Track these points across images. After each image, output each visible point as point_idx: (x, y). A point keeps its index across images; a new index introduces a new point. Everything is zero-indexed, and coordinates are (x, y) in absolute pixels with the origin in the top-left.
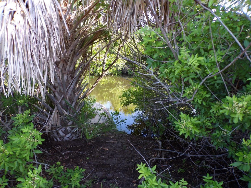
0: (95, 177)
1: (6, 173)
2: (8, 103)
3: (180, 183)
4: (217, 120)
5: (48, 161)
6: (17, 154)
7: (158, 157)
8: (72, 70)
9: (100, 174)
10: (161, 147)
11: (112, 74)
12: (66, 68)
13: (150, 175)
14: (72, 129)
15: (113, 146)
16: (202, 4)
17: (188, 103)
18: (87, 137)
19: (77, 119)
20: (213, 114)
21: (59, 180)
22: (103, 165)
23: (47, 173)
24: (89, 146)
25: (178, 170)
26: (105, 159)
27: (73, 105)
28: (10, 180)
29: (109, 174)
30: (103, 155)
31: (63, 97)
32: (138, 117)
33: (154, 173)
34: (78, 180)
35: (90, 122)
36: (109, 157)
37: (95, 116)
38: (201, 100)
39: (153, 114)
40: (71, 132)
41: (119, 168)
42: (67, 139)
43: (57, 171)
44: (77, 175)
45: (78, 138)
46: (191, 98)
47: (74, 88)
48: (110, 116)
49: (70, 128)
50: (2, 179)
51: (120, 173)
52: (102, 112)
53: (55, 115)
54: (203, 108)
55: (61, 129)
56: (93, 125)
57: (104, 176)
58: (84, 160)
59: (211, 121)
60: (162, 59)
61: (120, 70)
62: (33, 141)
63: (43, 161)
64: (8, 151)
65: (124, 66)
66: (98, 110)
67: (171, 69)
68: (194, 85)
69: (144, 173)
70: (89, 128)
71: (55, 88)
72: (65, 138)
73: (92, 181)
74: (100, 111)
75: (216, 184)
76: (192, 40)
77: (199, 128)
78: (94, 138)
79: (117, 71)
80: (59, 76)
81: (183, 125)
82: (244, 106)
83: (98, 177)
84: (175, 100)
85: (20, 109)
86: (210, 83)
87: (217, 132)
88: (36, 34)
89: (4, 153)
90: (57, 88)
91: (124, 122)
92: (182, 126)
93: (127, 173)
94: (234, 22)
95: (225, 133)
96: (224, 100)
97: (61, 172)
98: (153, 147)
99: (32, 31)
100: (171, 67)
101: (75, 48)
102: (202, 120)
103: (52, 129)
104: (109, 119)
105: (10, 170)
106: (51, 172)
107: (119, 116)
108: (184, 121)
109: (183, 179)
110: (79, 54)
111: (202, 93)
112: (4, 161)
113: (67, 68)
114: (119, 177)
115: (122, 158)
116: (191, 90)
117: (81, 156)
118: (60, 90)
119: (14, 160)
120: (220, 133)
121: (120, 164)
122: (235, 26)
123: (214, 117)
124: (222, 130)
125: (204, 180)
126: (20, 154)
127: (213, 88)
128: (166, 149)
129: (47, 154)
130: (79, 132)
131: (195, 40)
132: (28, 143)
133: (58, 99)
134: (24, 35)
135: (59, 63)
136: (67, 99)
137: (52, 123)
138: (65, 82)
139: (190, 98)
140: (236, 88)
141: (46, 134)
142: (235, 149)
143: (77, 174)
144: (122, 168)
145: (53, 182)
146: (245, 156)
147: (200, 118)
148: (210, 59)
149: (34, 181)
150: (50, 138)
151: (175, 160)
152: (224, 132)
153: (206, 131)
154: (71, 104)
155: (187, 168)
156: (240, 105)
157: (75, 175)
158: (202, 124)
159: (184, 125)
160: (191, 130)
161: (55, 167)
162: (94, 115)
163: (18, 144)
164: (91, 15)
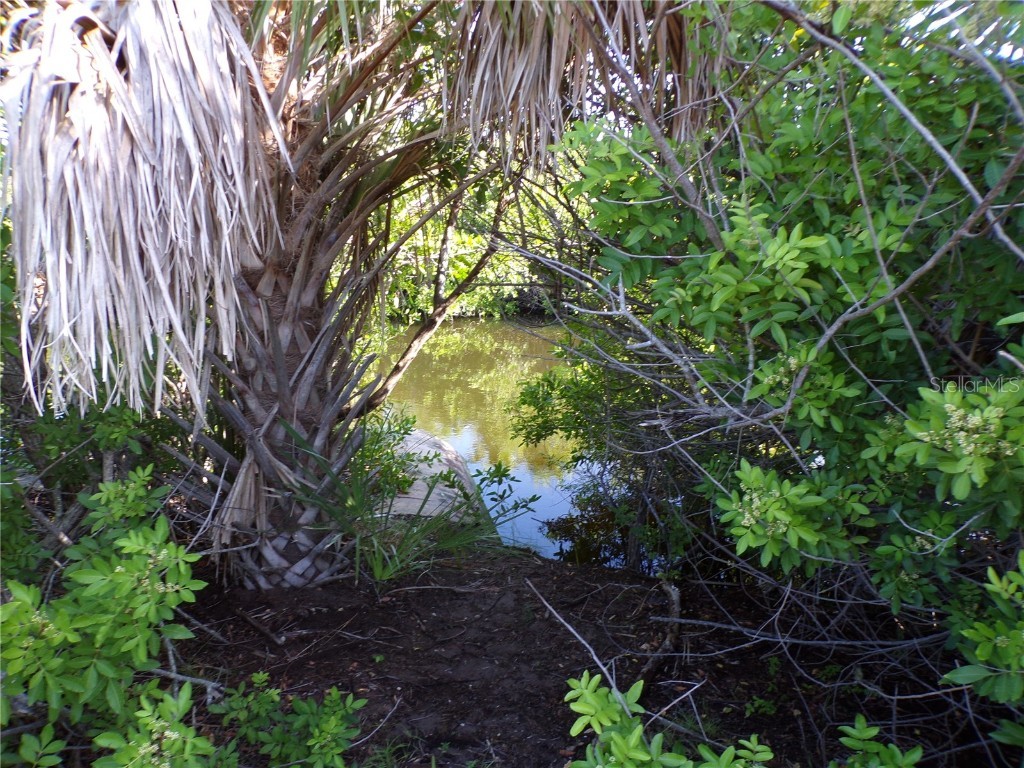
0: (408, 733)
1: (53, 717)
2: (64, 439)
3: (742, 752)
4: (893, 493)
5: (221, 669)
6: (100, 638)
7: (666, 651)
8: (309, 305)
9: (428, 721)
10: (676, 608)
11: (477, 315)
12: (286, 297)
13: (618, 719)
14: (317, 538)
15: (480, 606)
16: (811, 23)
17: (772, 425)
18: (378, 572)
19: (337, 499)
20: (877, 469)
21: (263, 744)
22: (439, 683)
23: (215, 719)
24: (385, 607)
25: (748, 705)
26: (450, 661)
27: (319, 442)
28: (69, 748)
29: (463, 720)
30: (442, 644)
31: (279, 412)
32: (586, 489)
33: (634, 714)
34: (338, 745)
35: (386, 510)
36: (464, 654)
37: (410, 486)
38: (824, 413)
39: (645, 476)
40: (313, 554)
41: (505, 696)
42: (297, 582)
43: (255, 708)
44: (333, 725)
45: (341, 576)
46: (784, 403)
47: (319, 374)
48: (472, 484)
49: (309, 534)
50: (40, 742)
51: (507, 718)
52: (438, 469)
53: (248, 486)
54: (834, 445)
55: (271, 539)
56: (403, 522)
57: (443, 729)
58: (362, 666)
59: (869, 498)
60: (662, 248)
61: (510, 295)
62: (162, 589)
63: (199, 669)
64: (59, 629)
65: (528, 281)
66: (421, 461)
67: (697, 289)
68: (793, 351)
69: (593, 712)
70: (384, 534)
71: (245, 376)
72: (288, 576)
73: (394, 749)
74: (429, 466)
75: (893, 757)
76: (783, 167)
77: (818, 526)
78: (406, 577)
79: (501, 301)
80: (260, 326)
81: (751, 512)
82: (992, 428)
83: (421, 735)
84: (720, 413)
85: (108, 462)
86: (860, 339)
87: (896, 540)
88: (158, 168)
89: (43, 637)
90: (253, 375)
91: (529, 509)
92: (747, 515)
93: (536, 718)
94: (941, 90)
95: (928, 546)
96: (918, 407)
97: (272, 715)
98: (647, 609)
99: (139, 159)
100: (696, 280)
101: (321, 215)
102: (832, 492)
103: (235, 539)
104: (466, 496)
105: (69, 707)
106: (233, 715)
107: (510, 486)
108: (755, 495)
109: (754, 738)
110: (337, 238)
111: (828, 384)
112: (43, 671)
113: (292, 297)
114: (505, 732)
115: (518, 655)
116: (782, 369)
117: (353, 648)
118: (265, 383)
119: (85, 662)
120: (906, 545)
121: (510, 681)
122: (946, 108)
123: (882, 478)
124: (913, 535)
125: (843, 740)
126: (110, 642)
127: (874, 360)
128: (697, 617)
129: (218, 642)
130: (344, 551)
131: (792, 168)
132: (143, 598)
133: (259, 421)
134: (109, 176)
135: (260, 278)
136: (292, 421)
137: (237, 518)
138: (285, 351)
139: (780, 404)
140: (968, 359)
141: (213, 563)
142: (977, 612)
143: (333, 721)
144: (515, 698)
145: (237, 755)
146: (1000, 641)
147: (824, 484)
148: (855, 244)
149: (160, 746)
150: (228, 576)
151: (736, 663)
152: (925, 542)
153: (848, 537)
154: (308, 440)
155: (784, 697)
156: (975, 419)
157: (324, 726)
158: (832, 508)
159: (756, 513)
160: (785, 534)
161: (245, 695)
162: (406, 481)
163: (101, 601)
164: (387, 79)
